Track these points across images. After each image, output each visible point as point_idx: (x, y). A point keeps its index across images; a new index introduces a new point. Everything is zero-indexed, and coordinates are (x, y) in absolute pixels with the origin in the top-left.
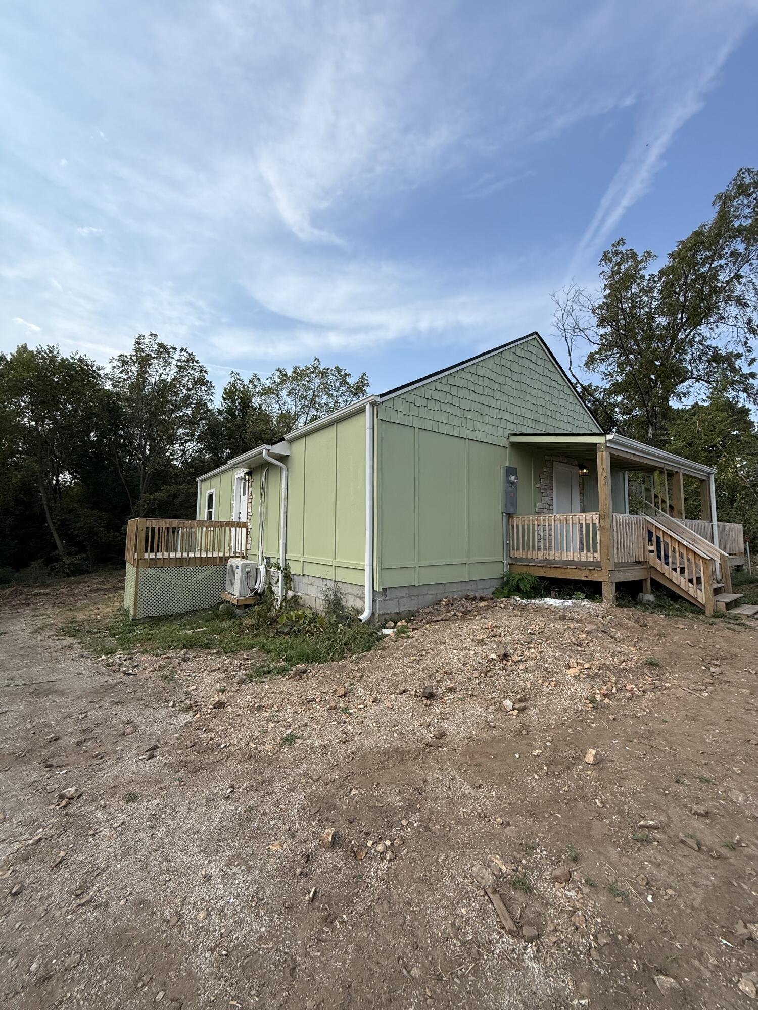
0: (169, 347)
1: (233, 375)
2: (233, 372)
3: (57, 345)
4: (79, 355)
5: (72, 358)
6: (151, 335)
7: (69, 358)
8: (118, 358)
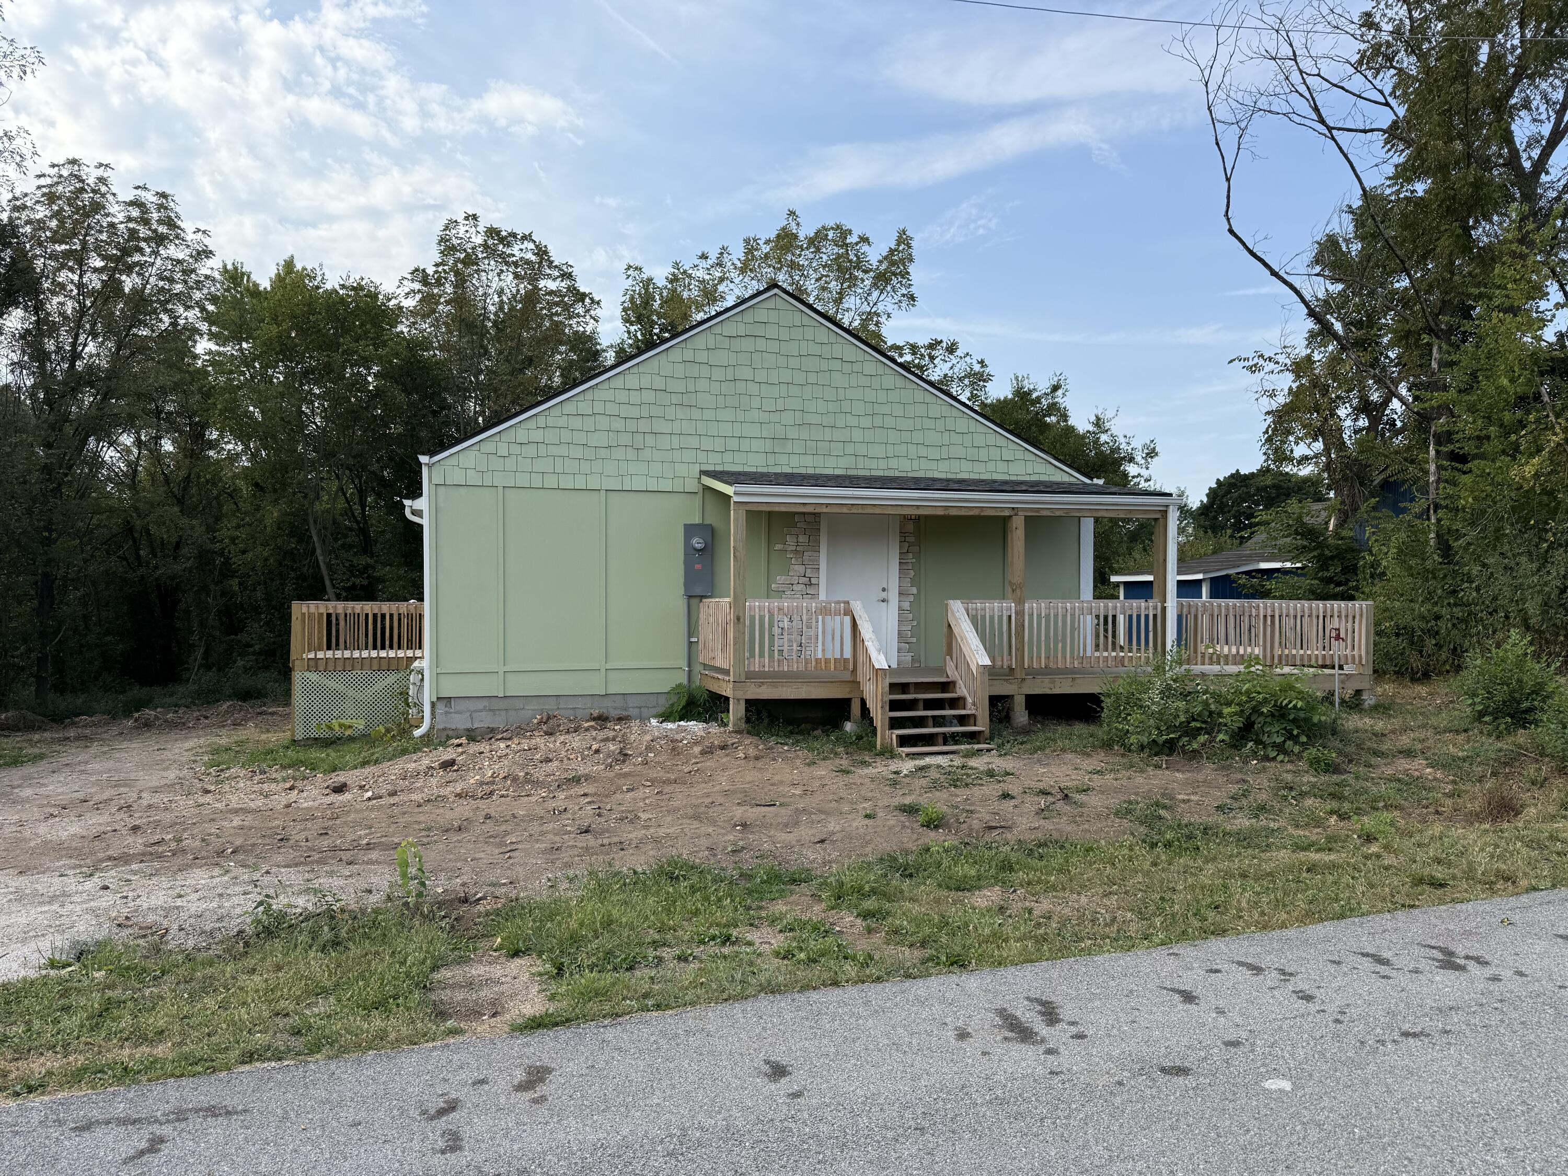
0: (504, 234)
1: (630, 272)
2: (629, 267)
3: (321, 265)
4: (352, 280)
5: (343, 286)
6: (467, 218)
7: (337, 287)
8: (409, 277)
